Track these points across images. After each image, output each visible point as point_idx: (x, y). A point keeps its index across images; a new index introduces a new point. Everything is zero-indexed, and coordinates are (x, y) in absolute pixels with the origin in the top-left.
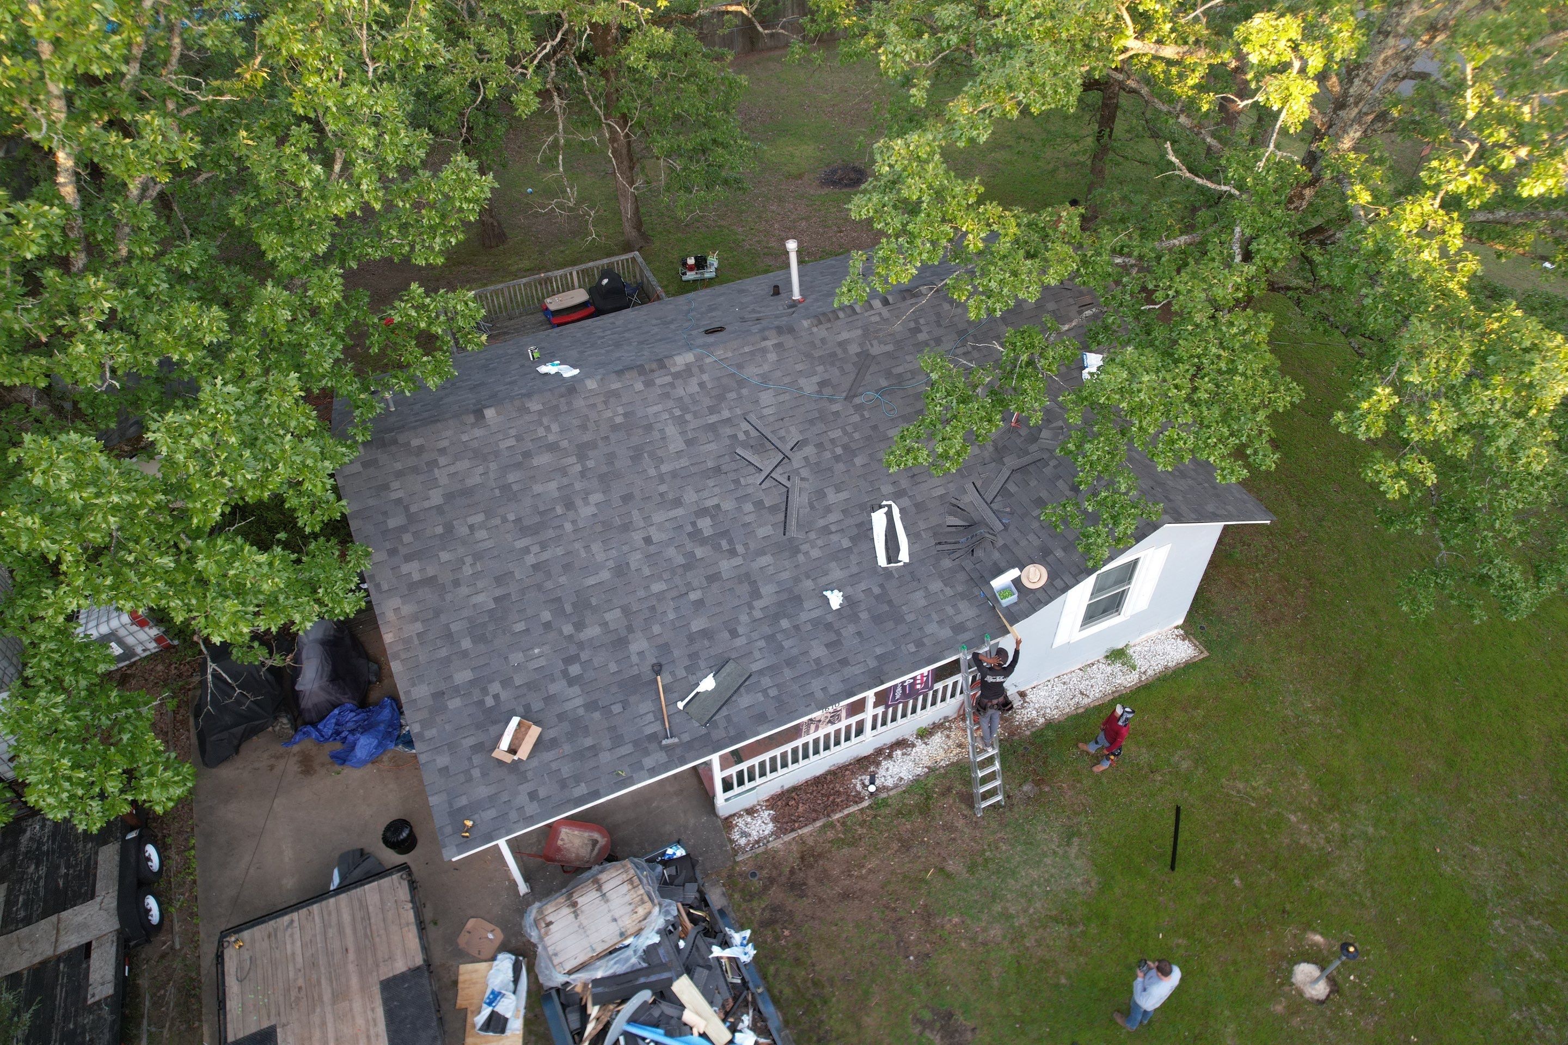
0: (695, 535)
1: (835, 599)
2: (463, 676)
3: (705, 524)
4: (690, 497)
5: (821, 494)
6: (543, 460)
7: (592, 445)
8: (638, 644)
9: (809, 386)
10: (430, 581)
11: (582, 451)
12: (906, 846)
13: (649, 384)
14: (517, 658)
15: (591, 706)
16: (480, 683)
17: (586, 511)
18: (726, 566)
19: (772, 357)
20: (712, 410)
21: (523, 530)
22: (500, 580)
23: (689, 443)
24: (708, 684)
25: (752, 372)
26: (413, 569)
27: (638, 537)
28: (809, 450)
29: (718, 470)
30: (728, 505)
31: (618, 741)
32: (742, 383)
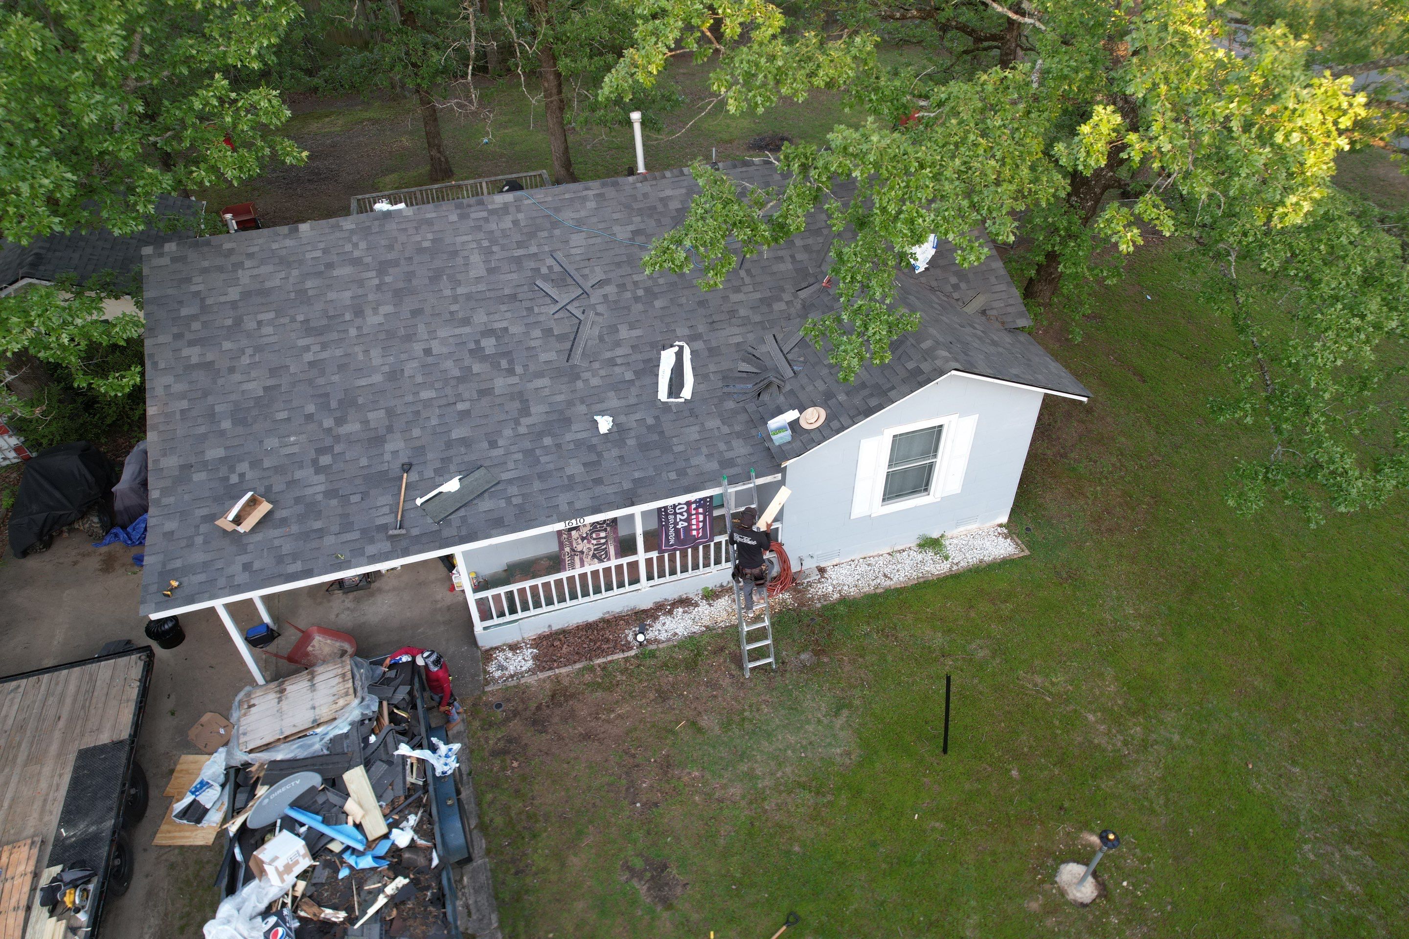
0: (477, 352)
1: (605, 424)
2: (214, 453)
3: (489, 344)
4: (480, 318)
5: (613, 329)
6: (343, 271)
7: (395, 263)
8: (395, 444)
9: (622, 233)
10: (207, 366)
11: (382, 268)
12: (663, 696)
13: (463, 217)
14: (271, 443)
15: (330, 494)
16: (229, 462)
17: (373, 320)
18: (500, 384)
19: (591, 205)
20: (520, 245)
21: (308, 329)
22: (274, 372)
23: (490, 271)
24: (452, 485)
25: (568, 216)
26: (194, 354)
27: (418, 348)
28: (610, 290)
29: (513, 297)
30: (516, 329)
31: (346, 526)
32: (555, 224)
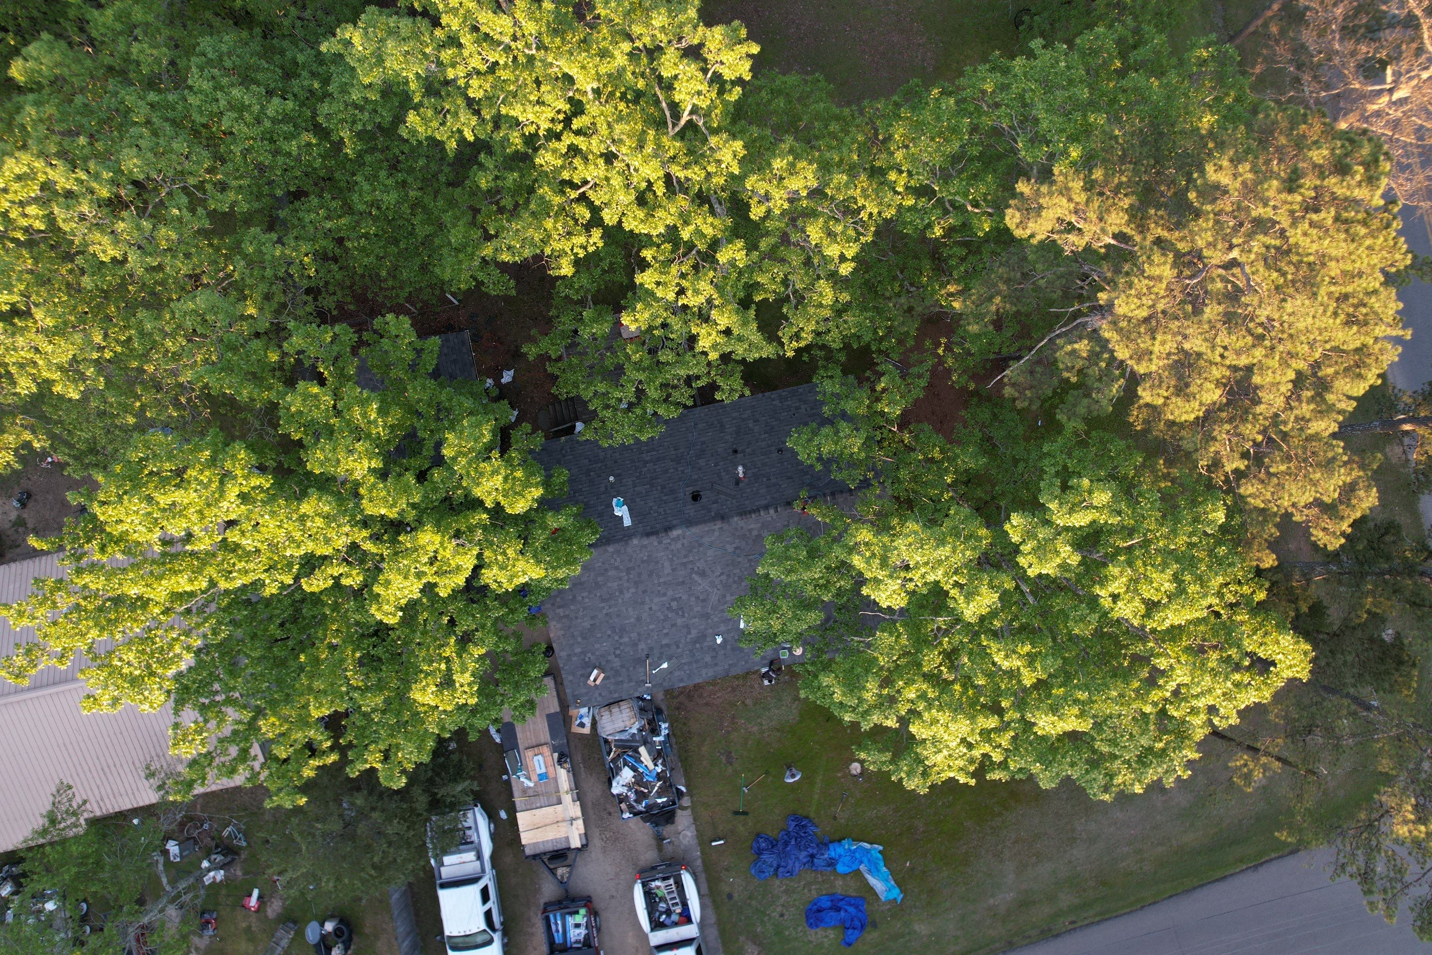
0: (670, 608)
1: (719, 640)
2: (578, 650)
3: (674, 604)
4: (670, 593)
5: (724, 596)
6: (612, 573)
7: (633, 568)
8: (642, 646)
9: (730, 548)
10: (567, 616)
11: (628, 570)
13: (660, 543)
14: (597, 646)
15: (622, 666)
16: (583, 653)
17: (627, 595)
18: (679, 621)
19: (717, 534)
20: (685, 556)
21: (603, 600)
22: (592, 618)
23: (673, 570)
24: (665, 665)
25: (706, 540)
26: (561, 611)
27: (647, 607)
28: (724, 577)
29: (683, 583)
30: (684, 597)
31: (630, 680)
32: (700, 545)
